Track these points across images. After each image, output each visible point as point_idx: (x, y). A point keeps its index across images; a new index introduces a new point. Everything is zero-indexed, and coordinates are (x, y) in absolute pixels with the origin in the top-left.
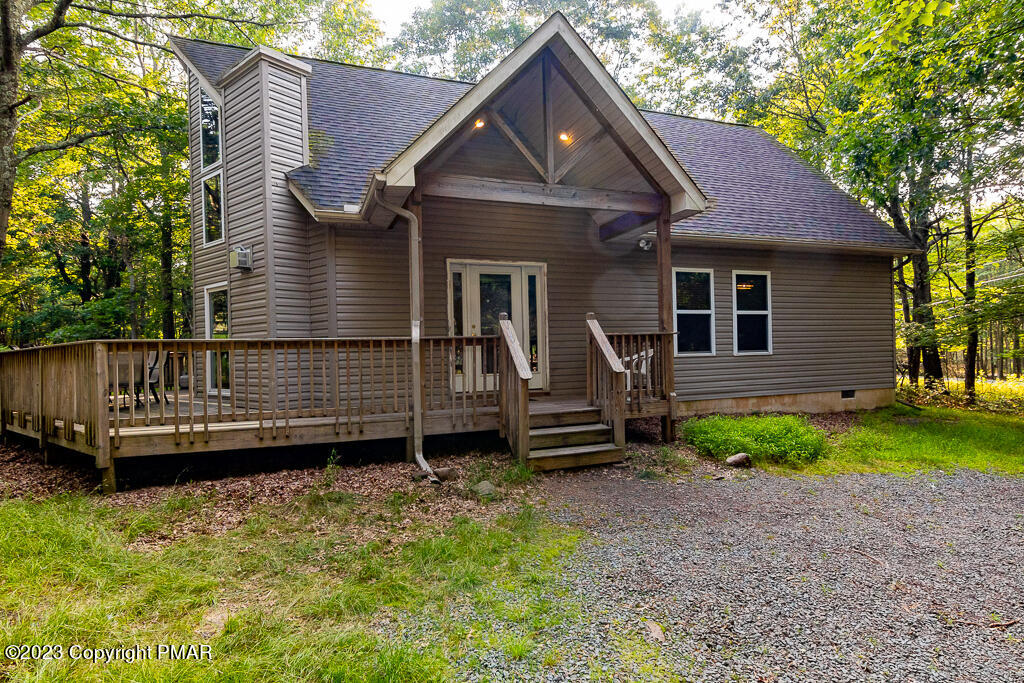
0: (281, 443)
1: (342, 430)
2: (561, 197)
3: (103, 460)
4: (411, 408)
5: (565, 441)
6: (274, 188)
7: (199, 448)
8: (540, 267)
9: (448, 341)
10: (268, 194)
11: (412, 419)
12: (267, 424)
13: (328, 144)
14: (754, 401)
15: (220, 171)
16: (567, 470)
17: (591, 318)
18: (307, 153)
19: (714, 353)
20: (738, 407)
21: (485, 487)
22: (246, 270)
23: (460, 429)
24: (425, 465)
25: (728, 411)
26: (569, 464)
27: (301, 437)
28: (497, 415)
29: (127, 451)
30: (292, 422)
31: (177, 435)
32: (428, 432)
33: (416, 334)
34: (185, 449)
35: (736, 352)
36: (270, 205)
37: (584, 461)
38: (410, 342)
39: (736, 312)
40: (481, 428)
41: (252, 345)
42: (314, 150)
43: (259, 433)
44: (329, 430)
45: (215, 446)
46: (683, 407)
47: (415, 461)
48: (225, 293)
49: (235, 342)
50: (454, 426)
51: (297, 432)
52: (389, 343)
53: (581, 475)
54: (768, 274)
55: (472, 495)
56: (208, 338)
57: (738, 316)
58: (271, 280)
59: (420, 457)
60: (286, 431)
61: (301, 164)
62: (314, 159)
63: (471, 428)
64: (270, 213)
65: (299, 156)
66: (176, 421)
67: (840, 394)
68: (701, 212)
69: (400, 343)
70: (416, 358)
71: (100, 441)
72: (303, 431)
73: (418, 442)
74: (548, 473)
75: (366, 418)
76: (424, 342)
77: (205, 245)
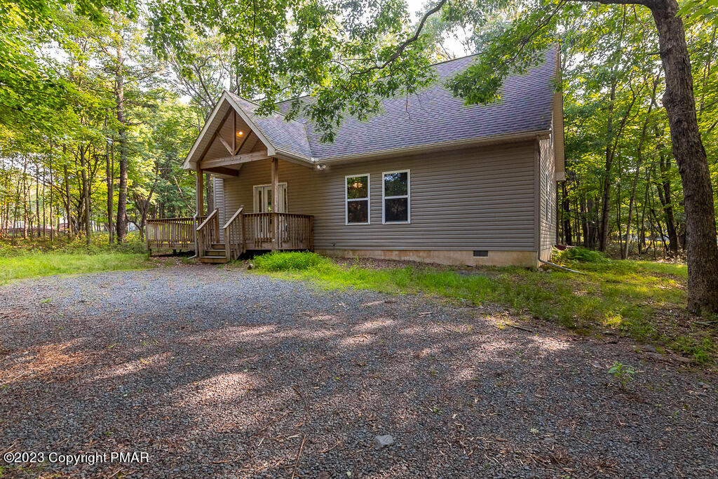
2: (237, 160)
8: (286, 184)
14: (397, 253)
16: (212, 264)
19: (369, 223)
20: (385, 255)
25: (379, 257)
26: (212, 261)
35: (383, 222)
39: (384, 198)
46: (351, 253)
54: (408, 171)
57: (386, 200)
67: (472, 253)
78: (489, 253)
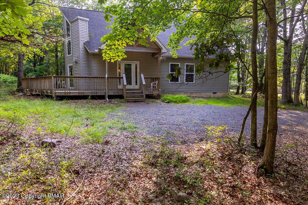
0: (82, 95)
1: (93, 93)
2: (137, 49)
3: (54, 96)
4: (106, 90)
5: (134, 97)
6: (81, 46)
7: (69, 95)
8: (138, 63)
9: (117, 78)
10: (80, 47)
11: (106, 92)
12: (80, 91)
13: (93, 35)
15: (71, 39)
16: (133, 102)
17: (142, 74)
18: (88, 37)
19: (179, 82)
21: (116, 102)
22: (76, 62)
23: (115, 94)
24: (107, 100)
26: (134, 101)
27: (86, 94)
28: (122, 92)
29: (57, 94)
30: (84, 91)
31: (65, 92)
32: (109, 94)
33: (106, 76)
34: (66, 95)
35: (185, 82)
36: (81, 49)
37: (137, 100)
38: (105, 77)
39: (185, 73)
40: (119, 94)
41: (77, 77)
42: (90, 36)
43: (79, 93)
44: (91, 93)
45: (71, 95)
47: (106, 99)
48: (72, 66)
49: (74, 77)
50: (114, 94)
51: (85, 93)
52: (102, 78)
53: (136, 103)
54: (194, 64)
55: (113, 104)
56: (69, 76)
58: (81, 65)
59: (107, 98)
60: (83, 93)
61: (87, 40)
62: (90, 39)
63: (117, 94)
64: (81, 51)
65: (87, 39)
66: (65, 90)
67: (213, 93)
68: (166, 53)
69: (104, 78)
70: (106, 81)
71: (53, 92)
72: (86, 93)
73: (107, 96)
74: (129, 102)
75: (98, 91)
76: (108, 78)
77: (68, 55)
78: (217, 93)
